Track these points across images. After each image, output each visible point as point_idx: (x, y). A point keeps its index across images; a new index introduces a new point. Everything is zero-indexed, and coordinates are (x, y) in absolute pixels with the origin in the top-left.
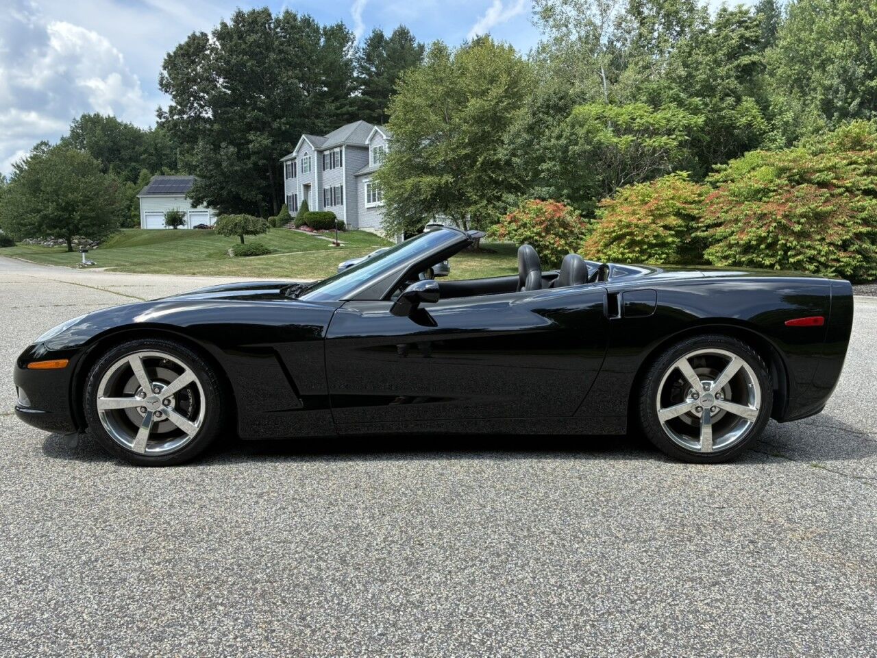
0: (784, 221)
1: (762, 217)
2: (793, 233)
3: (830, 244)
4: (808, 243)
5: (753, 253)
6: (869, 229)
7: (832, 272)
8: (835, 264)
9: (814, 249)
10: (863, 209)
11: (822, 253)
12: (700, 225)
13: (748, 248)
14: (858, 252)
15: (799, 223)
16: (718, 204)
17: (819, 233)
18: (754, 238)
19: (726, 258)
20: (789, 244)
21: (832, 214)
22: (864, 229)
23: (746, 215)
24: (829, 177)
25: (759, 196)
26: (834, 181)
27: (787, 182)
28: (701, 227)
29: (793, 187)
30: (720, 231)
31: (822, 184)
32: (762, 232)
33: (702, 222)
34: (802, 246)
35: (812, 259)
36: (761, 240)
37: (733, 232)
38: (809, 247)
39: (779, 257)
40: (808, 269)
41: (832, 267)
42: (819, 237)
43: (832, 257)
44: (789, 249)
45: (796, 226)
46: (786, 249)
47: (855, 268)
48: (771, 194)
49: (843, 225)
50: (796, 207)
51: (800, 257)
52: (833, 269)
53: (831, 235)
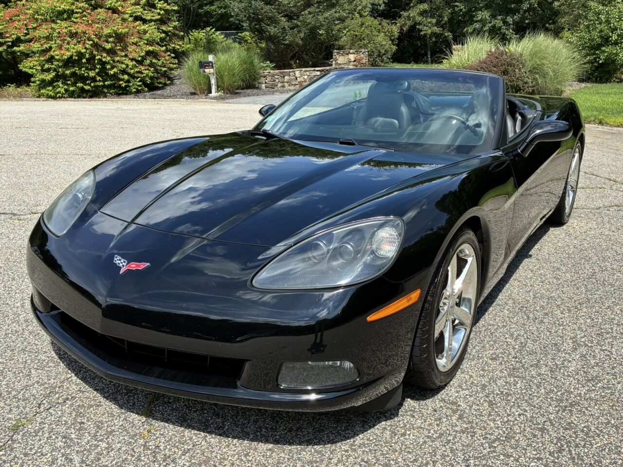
0: (96, 40)
1: (73, 35)
2: (104, 49)
3: (132, 60)
4: (117, 59)
5: (74, 67)
6: (153, 48)
7: (140, 81)
8: (139, 75)
9: (122, 63)
10: (145, 32)
11: (130, 67)
12: (8, 40)
13: (68, 62)
14: (149, 65)
15: (107, 42)
16: (19, 21)
17: (122, 51)
18: (75, 54)
19: (48, 70)
20: (104, 60)
21: (126, 35)
22: (151, 48)
23: (59, 32)
24: (117, 5)
25: (65, 16)
26: (120, 8)
27: (87, 5)
28: (8, 42)
29: (92, 10)
30: (36, 46)
31: (115, 11)
32: (80, 48)
33: (7, 37)
34: (114, 61)
35: (124, 72)
36: (81, 55)
37: (51, 48)
38: (118, 61)
39: (97, 70)
40: (123, 80)
41: (137, 78)
42: (123, 54)
43: (136, 70)
44: (105, 63)
45: (106, 44)
46: (103, 64)
47: (151, 78)
48: (76, 15)
49: (135, 44)
50: (102, 29)
51: (115, 70)
52: (139, 79)
53: (131, 52)
